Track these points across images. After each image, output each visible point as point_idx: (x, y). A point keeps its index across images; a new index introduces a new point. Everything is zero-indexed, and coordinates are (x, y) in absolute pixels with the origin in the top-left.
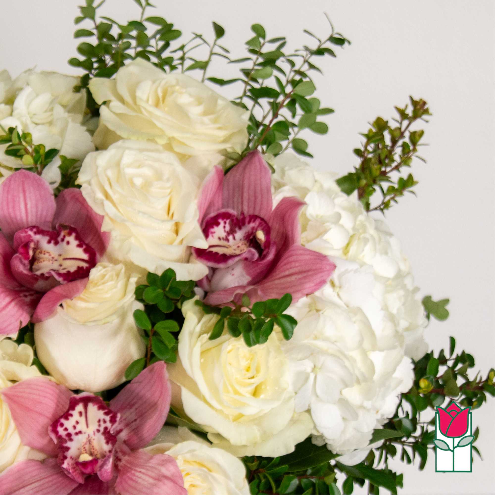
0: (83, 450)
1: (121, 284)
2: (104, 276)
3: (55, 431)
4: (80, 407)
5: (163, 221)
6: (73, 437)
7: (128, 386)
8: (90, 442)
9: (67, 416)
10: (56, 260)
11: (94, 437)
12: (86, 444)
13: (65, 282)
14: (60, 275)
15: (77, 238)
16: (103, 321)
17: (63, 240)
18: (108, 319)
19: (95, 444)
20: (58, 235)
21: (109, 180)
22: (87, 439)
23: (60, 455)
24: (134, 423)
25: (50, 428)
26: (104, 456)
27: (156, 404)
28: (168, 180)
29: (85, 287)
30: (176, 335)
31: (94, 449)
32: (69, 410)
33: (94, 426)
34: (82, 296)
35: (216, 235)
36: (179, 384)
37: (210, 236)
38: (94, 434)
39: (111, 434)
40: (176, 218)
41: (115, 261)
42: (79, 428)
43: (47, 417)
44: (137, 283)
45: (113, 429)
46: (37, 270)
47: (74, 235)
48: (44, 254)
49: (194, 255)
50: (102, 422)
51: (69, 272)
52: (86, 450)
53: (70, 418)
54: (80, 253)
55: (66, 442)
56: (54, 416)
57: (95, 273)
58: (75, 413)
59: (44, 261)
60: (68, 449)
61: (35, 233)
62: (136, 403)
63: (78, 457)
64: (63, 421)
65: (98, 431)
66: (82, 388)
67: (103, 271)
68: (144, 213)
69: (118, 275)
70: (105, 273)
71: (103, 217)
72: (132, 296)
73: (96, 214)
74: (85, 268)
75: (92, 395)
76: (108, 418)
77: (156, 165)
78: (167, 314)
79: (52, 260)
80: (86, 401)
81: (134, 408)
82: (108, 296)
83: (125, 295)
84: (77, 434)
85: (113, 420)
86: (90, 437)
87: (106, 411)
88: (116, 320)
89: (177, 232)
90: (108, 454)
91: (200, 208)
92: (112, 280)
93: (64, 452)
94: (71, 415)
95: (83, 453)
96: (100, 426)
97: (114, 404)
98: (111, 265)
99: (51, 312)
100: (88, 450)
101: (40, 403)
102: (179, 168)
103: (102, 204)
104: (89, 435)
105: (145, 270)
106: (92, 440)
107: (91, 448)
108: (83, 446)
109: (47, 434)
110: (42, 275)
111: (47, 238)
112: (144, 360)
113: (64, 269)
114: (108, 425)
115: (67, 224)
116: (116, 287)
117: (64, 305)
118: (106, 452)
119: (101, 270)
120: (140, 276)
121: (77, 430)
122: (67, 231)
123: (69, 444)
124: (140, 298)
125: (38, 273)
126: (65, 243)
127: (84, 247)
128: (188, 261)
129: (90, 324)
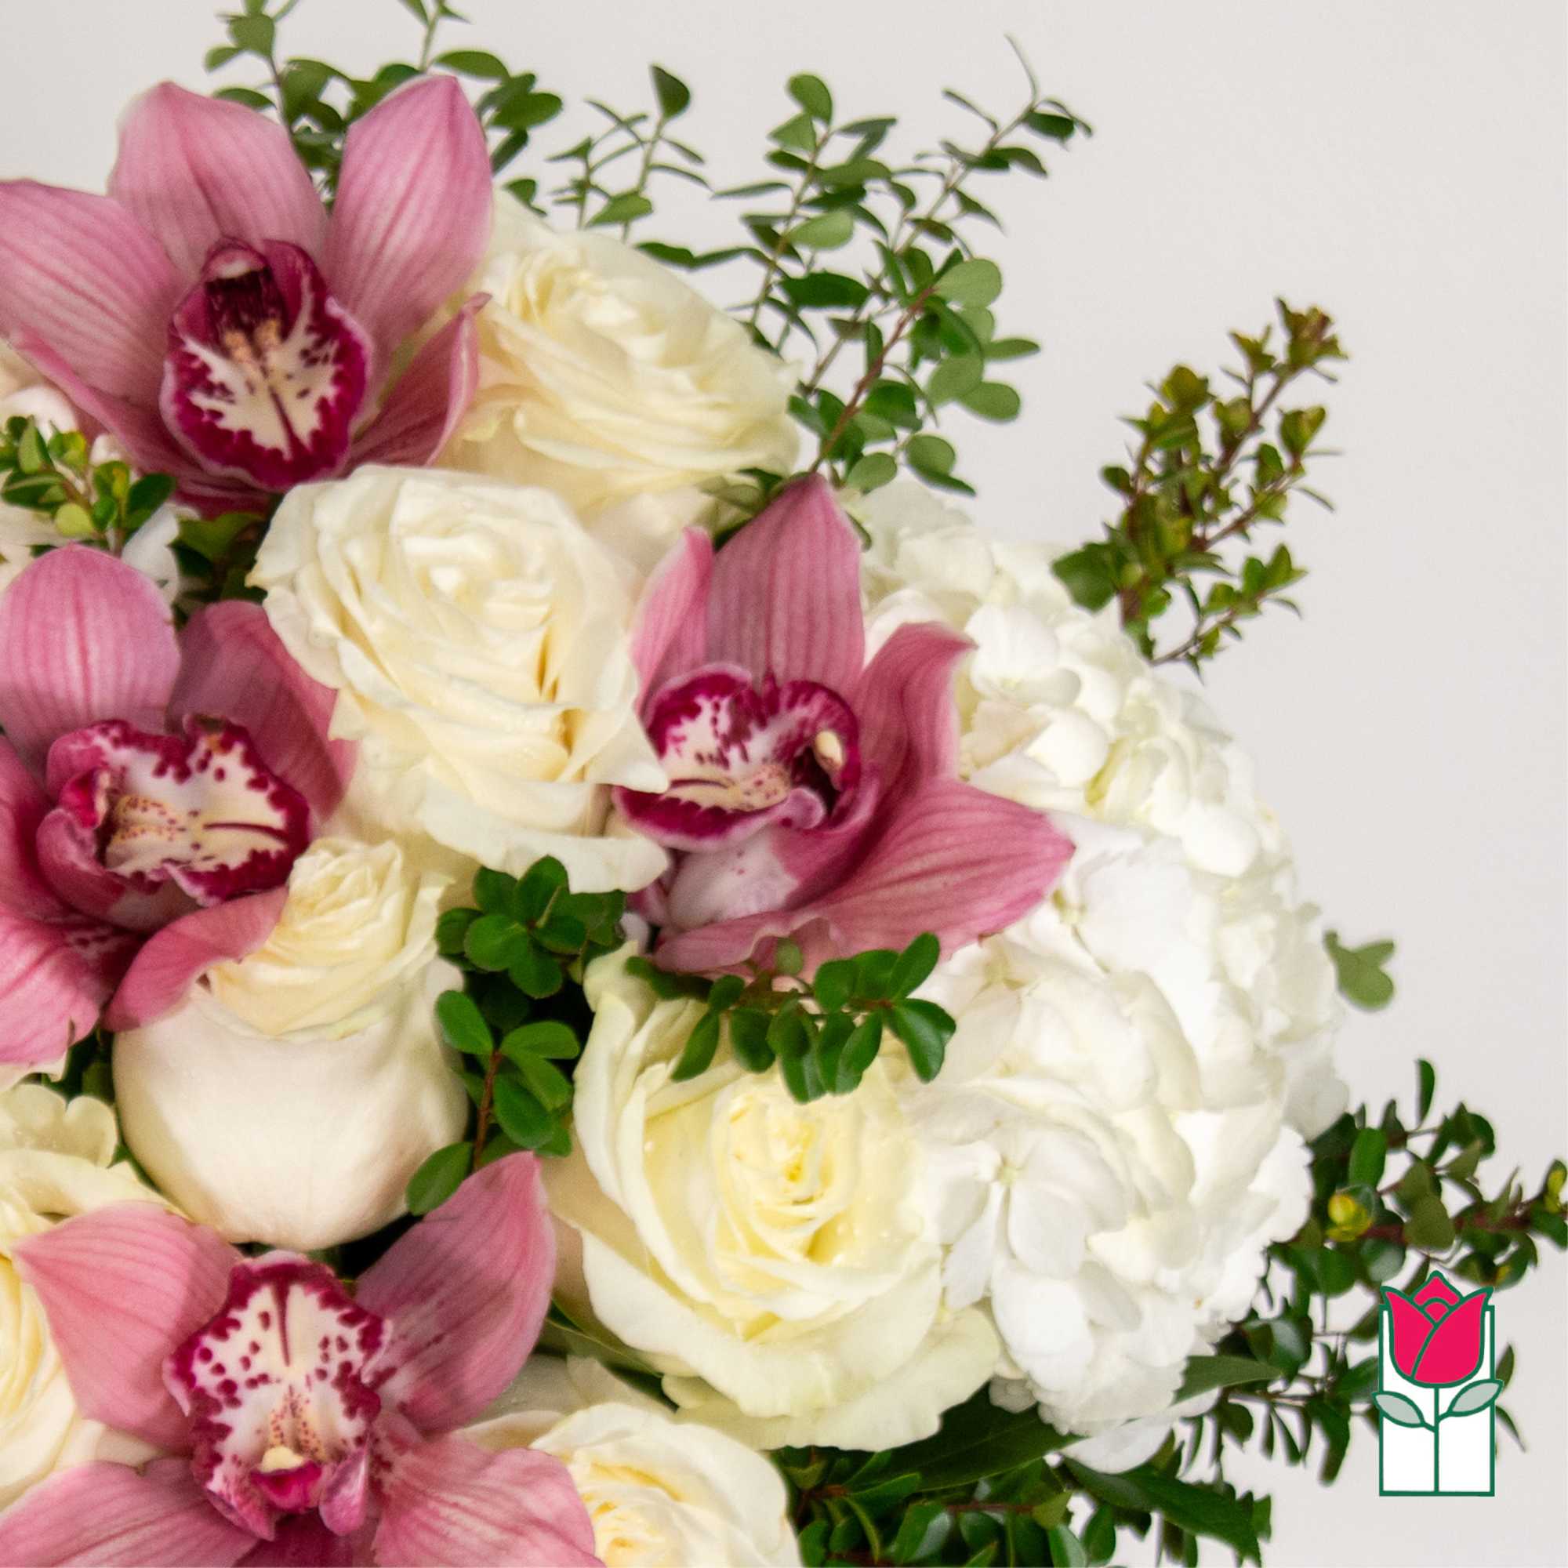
0: (272, 1437)
1: (391, 906)
2: (336, 882)
3: (185, 1375)
4: (263, 1299)
5: (529, 707)
6: (242, 1393)
7: (417, 1230)
8: (294, 1408)
9: (222, 1326)
10: (182, 830)
11: (307, 1394)
12: (282, 1417)
13: (213, 901)
14: (195, 877)
15: (250, 759)
16: (341, 1029)
17: (204, 765)
18: (356, 1022)
19: (311, 1414)
20: (190, 747)
21: (354, 575)
22: (286, 1399)
23: (201, 1451)
24: (435, 1349)
25: (169, 1366)
26: (339, 1455)
27: (504, 1287)
28: (541, 577)
29: (278, 917)
30: (568, 1067)
31: (307, 1433)
32: (227, 1308)
33: (306, 1360)
34: (269, 945)
35: (689, 748)
36: (574, 1225)
37: (671, 749)
38: (309, 1383)
39: (363, 1385)
40: (563, 695)
41: (371, 833)
42: (259, 1365)
43: (160, 1330)
44: (442, 902)
45: (367, 1368)
46: (122, 860)
47: (238, 749)
48: (145, 809)
49: (621, 811)
50: (333, 1348)
51: (223, 868)
52: (282, 1435)
53: (232, 1332)
54: (259, 808)
55: (217, 1407)
56: (180, 1326)
57: (307, 871)
58: (248, 1317)
59: (143, 831)
60: (224, 1431)
61: (117, 743)
62: (441, 1283)
63: (259, 1456)
64: (209, 1341)
65: (322, 1374)
66: (267, 1239)
67: (333, 865)
68: (469, 682)
69: (381, 879)
70: (339, 873)
71: (335, 692)
72: (426, 948)
73: (313, 682)
74: (273, 855)
75: (300, 1258)
76: (353, 1335)
77: (503, 526)
78: (540, 1001)
79: (169, 829)
80: (283, 1278)
81: (433, 1302)
82: (352, 944)
83: (403, 942)
84: (253, 1383)
85: (370, 1342)
86: (296, 1395)
87: (347, 1311)
88: (376, 1023)
89: (567, 740)
90: (353, 1448)
91: (638, 661)
92: (363, 894)
93: (212, 1442)
94: (236, 1324)
95: (272, 1446)
96: (326, 1357)
97: (371, 1287)
98: (358, 847)
99: (171, 996)
100: (287, 1437)
101: (137, 1283)
102: (575, 537)
103: (334, 651)
104: (291, 1390)
105: (470, 860)
106: (301, 1404)
107: (299, 1430)
108: (274, 1422)
109: (159, 1384)
110: (139, 875)
111: (153, 760)
112: (466, 1148)
113: (207, 858)
114: (355, 1355)
115: (216, 714)
116: (377, 917)
117: (213, 976)
118: (344, 1442)
119: (326, 863)
120: (452, 881)
121: (254, 1372)
122: (217, 737)
123: (227, 1416)
124: (455, 951)
125: (126, 869)
126: (210, 773)
127: (272, 787)
128: (602, 831)
129: (300, 1039)
